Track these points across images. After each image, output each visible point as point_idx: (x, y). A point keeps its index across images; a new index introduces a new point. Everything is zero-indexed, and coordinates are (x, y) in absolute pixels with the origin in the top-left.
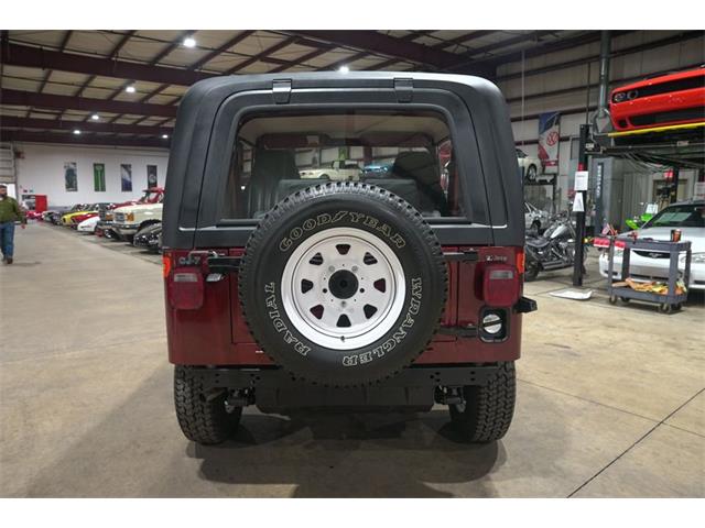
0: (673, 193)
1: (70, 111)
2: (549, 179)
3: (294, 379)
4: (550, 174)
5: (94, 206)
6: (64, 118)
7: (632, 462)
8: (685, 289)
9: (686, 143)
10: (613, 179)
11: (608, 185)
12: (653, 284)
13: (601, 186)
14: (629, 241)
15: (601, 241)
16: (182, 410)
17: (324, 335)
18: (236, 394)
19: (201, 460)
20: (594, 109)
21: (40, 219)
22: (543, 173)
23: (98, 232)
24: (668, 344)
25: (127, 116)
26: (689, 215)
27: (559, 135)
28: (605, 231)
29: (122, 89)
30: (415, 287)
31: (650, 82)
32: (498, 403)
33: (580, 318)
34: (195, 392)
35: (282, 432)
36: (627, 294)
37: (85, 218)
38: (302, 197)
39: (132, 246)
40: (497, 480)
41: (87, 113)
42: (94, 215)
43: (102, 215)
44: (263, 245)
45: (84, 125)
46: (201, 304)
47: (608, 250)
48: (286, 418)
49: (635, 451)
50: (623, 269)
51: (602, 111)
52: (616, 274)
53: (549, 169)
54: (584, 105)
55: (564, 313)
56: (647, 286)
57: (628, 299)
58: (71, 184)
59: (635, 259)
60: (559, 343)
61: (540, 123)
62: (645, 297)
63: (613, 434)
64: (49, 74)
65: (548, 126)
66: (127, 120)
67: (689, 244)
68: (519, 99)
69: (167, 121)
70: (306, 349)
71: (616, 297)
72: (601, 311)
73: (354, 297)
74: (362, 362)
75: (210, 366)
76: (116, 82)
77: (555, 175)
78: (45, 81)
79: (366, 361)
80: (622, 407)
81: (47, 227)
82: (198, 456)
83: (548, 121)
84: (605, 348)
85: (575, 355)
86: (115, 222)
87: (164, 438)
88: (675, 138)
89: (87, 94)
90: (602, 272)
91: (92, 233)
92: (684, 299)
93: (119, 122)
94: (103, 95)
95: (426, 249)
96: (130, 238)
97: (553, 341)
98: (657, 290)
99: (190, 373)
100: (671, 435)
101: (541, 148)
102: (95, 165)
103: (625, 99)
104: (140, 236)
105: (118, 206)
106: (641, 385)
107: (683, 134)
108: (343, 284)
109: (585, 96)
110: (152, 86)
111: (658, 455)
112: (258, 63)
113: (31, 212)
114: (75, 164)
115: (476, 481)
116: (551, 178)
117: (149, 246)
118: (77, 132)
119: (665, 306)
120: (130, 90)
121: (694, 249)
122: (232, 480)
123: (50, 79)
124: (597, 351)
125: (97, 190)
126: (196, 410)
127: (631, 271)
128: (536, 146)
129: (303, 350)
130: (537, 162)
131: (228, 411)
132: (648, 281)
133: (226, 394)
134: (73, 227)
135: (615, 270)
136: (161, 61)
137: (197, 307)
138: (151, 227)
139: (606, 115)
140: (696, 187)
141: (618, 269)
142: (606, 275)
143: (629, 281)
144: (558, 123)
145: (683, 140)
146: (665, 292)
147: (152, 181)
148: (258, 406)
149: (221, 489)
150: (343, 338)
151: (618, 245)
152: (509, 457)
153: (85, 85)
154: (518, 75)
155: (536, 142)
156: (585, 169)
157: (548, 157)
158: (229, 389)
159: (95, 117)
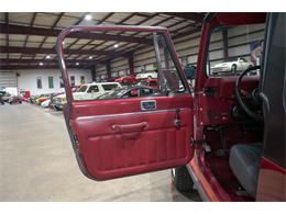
5: (49, 95)
6: (35, 58)
21: (27, 101)
23: (50, 106)
41: (45, 55)
42: (48, 99)
43: (51, 99)
45: (44, 60)
58: (39, 86)
64: (28, 37)
83: (255, 45)
86: (57, 102)
89: (44, 46)
102: (49, 77)
113: (24, 98)
114: (41, 77)
118: (41, 64)
123: (28, 40)
125: (50, 87)
134: (40, 105)
147: (73, 83)
153: (43, 42)
159: (48, 57)
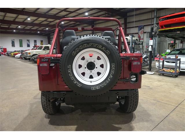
0: (174, 46)
1: (12, 25)
2: (141, 43)
3: (76, 95)
4: (141, 42)
5: (20, 51)
6: (11, 27)
7: (171, 118)
8: (179, 71)
9: (179, 32)
10: (158, 43)
11: (157, 45)
12: (171, 70)
13: (155, 45)
14: (164, 58)
15: (157, 58)
16: (44, 105)
17: (85, 81)
18: (59, 99)
19: (49, 119)
20: (153, 25)
21: (5, 55)
22: (139, 42)
23: (21, 58)
24: (175, 86)
25: (28, 26)
26: (179, 52)
27: (143, 31)
28: (158, 56)
29: (27, 19)
30: (113, 66)
31: (169, 16)
32: (134, 101)
33: (151, 79)
34: (47, 100)
35: (72, 111)
36: (163, 73)
37: (17, 54)
38: (79, 39)
39: (30, 61)
40: (134, 123)
41: (17, 26)
42: (19, 53)
43: (22, 53)
44: (67, 53)
45: (16, 29)
46: (48, 73)
47: (158, 61)
48: (73, 106)
49: (171, 114)
50: (162, 66)
51: (155, 25)
52: (160, 67)
53: (141, 41)
54: (150, 24)
55: (147, 78)
56: (169, 70)
57: (164, 74)
58: (13, 45)
59: (165, 63)
60: (147, 86)
61: (139, 28)
62: (168, 73)
63: (165, 110)
64: (6, 14)
65: (141, 29)
66: (28, 27)
67: (180, 59)
68: (133, 22)
69: (39, 28)
70: (80, 85)
71: (161, 73)
72: (157, 77)
73: (94, 70)
74: (97, 89)
75: (51, 91)
76: (25, 17)
77: (143, 42)
78: (5, 16)
79: (98, 88)
80: (166, 102)
81: (7, 57)
82: (48, 118)
83: (141, 28)
84: (159, 87)
85: (151, 89)
86: (25, 55)
87: (39, 113)
88: (176, 31)
89: (17, 20)
90: (157, 67)
91: (19, 58)
92: (179, 74)
93: (26, 28)
94: (21, 21)
95: (116, 55)
96: (29, 59)
97: (145, 85)
98: (172, 71)
99: (45, 94)
100: (180, 110)
101: (139, 35)
102: (20, 40)
103: (163, 20)
104: (32, 59)
105: (26, 50)
106: (170, 96)
107: (178, 30)
108: (91, 66)
109: (151, 21)
110: (35, 18)
111: (177, 116)
112: (63, 12)
113: (2, 53)
114: (14, 40)
115: (128, 124)
116: (142, 43)
117: (34, 61)
118: (14, 31)
119: (174, 75)
120: (29, 19)
121: (181, 60)
122: (58, 125)
123: (6, 16)
124: (157, 87)
125: (20, 47)
126: (47, 105)
127: (164, 67)
128: (137, 34)
129: (79, 85)
130: (138, 39)
131: (57, 105)
132: (169, 69)
133: (56, 100)
134: (14, 57)
135: (160, 66)
136: (37, 11)
137: (47, 74)
138: (35, 56)
139: (156, 26)
140: (180, 45)
141: (161, 66)
142: (158, 68)
143: (164, 69)
144: (143, 28)
145: (179, 31)
146: (174, 72)
147: (35, 44)
148: (65, 103)
149: (55, 128)
150: (91, 82)
151: (161, 59)
152: (136, 117)
153: (16, 18)
154: (133, 16)
155: (137, 33)
156: (152, 39)
157: (141, 37)
158: (57, 98)
159: (19, 27)
